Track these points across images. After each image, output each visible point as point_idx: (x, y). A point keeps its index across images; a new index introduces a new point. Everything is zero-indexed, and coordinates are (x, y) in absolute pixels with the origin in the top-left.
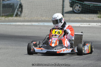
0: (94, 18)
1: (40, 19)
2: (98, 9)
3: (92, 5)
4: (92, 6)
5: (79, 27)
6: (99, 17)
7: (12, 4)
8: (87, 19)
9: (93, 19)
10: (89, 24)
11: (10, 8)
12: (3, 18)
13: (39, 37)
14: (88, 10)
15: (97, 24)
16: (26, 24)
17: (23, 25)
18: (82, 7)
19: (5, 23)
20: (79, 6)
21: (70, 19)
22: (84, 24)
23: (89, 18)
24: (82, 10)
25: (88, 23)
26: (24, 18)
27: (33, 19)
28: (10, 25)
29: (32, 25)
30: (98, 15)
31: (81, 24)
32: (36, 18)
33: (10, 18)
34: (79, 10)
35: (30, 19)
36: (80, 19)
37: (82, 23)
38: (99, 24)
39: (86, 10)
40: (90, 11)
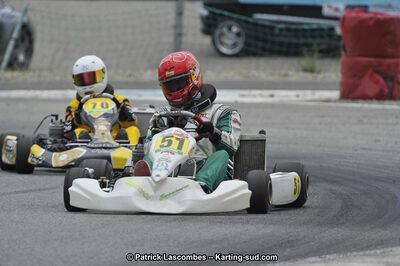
0: (290, 73)
2: (302, 41)
3: (282, 26)
4: (281, 30)
6: (305, 70)
8: (263, 76)
9: (286, 75)
10: (272, 96)
14: (268, 46)
15: (298, 96)
16: (45, 94)
17: (36, 100)
18: (247, 36)
20: (235, 29)
22: (254, 96)
23: (272, 75)
24: (247, 44)
25: (267, 92)
26: (39, 76)
30: (304, 62)
31: (243, 96)
34: (235, 45)
35: (58, 78)
36: (238, 78)
37: (246, 92)
38: (308, 95)
39: (260, 44)
40: (276, 48)
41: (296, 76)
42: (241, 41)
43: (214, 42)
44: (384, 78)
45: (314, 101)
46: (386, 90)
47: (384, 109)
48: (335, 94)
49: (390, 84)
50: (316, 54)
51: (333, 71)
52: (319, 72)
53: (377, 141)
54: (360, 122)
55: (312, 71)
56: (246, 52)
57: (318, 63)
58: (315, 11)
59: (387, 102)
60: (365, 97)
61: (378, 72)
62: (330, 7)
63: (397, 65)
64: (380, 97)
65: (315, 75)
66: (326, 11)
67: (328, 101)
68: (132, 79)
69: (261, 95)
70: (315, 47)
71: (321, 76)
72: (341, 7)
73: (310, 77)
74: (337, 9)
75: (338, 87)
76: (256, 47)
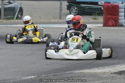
0: (90, 20)
1: (39, 22)
2: (93, 11)
3: (88, 7)
4: (87, 8)
6: (94, 19)
7: (13, 8)
9: (89, 20)
11: (11, 12)
12: (5, 21)
14: (84, 13)
15: (92, 26)
18: (79, 10)
19: (6, 26)
20: (76, 8)
23: (85, 20)
24: (78, 12)
28: (11, 27)
30: (94, 17)
33: (11, 21)
34: (75, 12)
38: (94, 25)
39: (82, 12)
40: (86, 13)
41: (91, 20)
42: (77, 12)
43: (70, 12)
44: (114, 21)
45: (96, 27)
46: (115, 24)
47: (114, 29)
48: (102, 25)
49: (116, 23)
50: (96, 15)
51: (101, 19)
52: (97, 20)
53: (113, 37)
54: (108, 32)
57: (97, 17)
58: (96, 3)
59: (115, 27)
60: (109, 26)
61: (113, 19)
62: (100, 2)
63: (118, 18)
64: (113, 26)
65: (96, 20)
66: (99, 4)
67: (100, 27)
68: (49, 22)
70: (96, 13)
71: (98, 21)
72: (103, 2)
73: (95, 21)
74: (102, 3)
75: (102, 23)
76: (81, 13)
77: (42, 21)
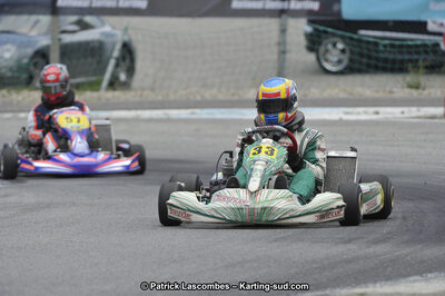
0: (395, 90)
1: (198, 98)
2: (407, 57)
3: (387, 42)
4: (385, 46)
5: (340, 123)
6: (410, 86)
7: (97, 45)
8: (368, 93)
9: (391, 92)
10: (377, 113)
11: (89, 60)
13: (197, 162)
14: (373, 62)
15: (403, 113)
16: (146, 114)
17: (137, 120)
18: (352, 53)
20: (340, 46)
21: (305, 96)
22: (359, 113)
23: (377, 92)
24: (351, 60)
25: (372, 110)
26: (141, 95)
27: (172, 97)
29: (168, 120)
30: (409, 78)
31: (347, 113)
32: (183, 92)
33: (89, 95)
34: (340, 62)
35: (160, 98)
36: (342, 95)
37: (350, 110)
38: (413, 112)
39: (365, 60)
40: (380, 64)
41: (401, 93)
42: (345, 58)
43: (318, 59)
45: (420, 117)
48: (440, 110)
50: (421, 70)
51: (438, 87)
52: (424, 89)
55: (417, 87)
56: (351, 69)
57: (423, 79)
58: (420, 27)
62: (434, 22)
65: (420, 91)
66: (431, 27)
67: (433, 117)
68: (236, 98)
69: (366, 113)
70: (421, 63)
71: (426, 92)
73: (415, 93)
74: (442, 25)
75: (443, 103)
76: (360, 63)
77: (208, 95)
